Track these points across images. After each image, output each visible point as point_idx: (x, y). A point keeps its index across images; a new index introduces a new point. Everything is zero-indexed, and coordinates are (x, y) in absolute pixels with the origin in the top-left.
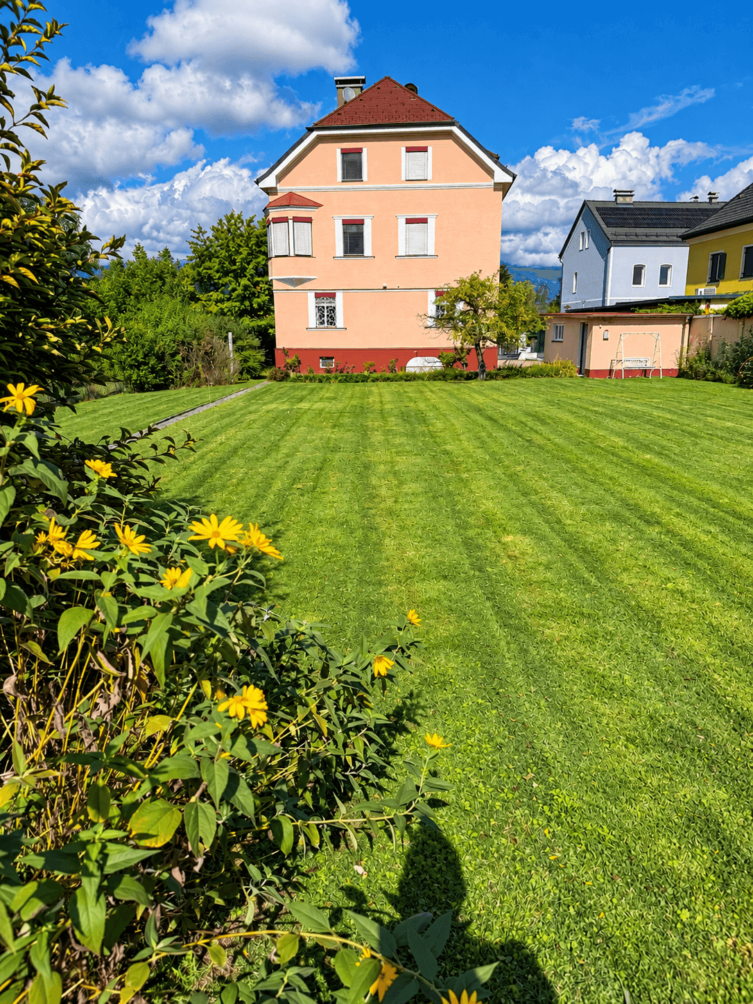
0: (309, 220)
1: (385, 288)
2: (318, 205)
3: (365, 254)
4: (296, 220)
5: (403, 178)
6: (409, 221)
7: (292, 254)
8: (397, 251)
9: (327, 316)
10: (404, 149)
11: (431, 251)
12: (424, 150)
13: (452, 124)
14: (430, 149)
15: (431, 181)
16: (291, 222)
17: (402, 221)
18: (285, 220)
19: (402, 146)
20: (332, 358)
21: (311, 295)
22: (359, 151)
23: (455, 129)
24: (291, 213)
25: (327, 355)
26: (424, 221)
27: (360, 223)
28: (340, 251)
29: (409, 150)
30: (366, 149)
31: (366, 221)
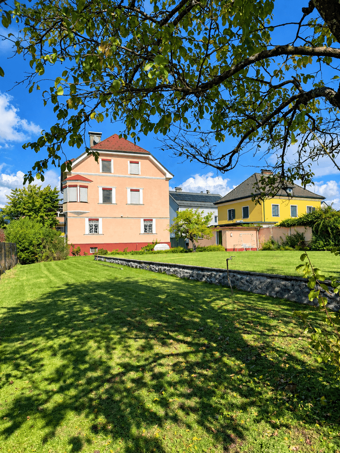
0: (87, 187)
1: (122, 217)
2: (91, 181)
3: (113, 203)
4: (81, 186)
5: (129, 173)
6: (132, 190)
7: (79, 201)
8: (127, 202)
9: (94, 229)
10: (129, 162)
11: (141, 203)
12: (137, 163)
13: (149, 154)
14: (140, 163)
15: (141, 175)
16: (78, 187)
17: (129, 190)
18: (76, 186)
19: (128, 160)
20: (96, 248)
21: (87, 220)
22: (110, 161)
23: (150, 156)
24: (79, 183)
25: (93, 247)
26: (138, 191)
27: (110, 190)
28: (101, 200)
29: (131, 162)
30: (113, 160)
31: (113, 189)
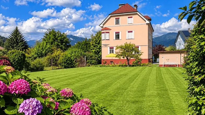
0: (108, 33)
2: (111, 30)
3: (120, 39)
4: (106, 33)
5: (127, 23)
7: (105, 39)
8: (126, 38)
9: (112, 52)
11: (133, 38)
14: (133, 17)
15: (133, 24)
17: (127, 32)
18: (104, 33)
19: (127, 17)
22: (119, 18)
23: (138, 13)
24: (105, 31)
25: (111, 61)
26: (132, 32)
27: (119, 33)
28: (115, 39)
29: (129, 18)
30: (120, 18)
31: (120, 32)
